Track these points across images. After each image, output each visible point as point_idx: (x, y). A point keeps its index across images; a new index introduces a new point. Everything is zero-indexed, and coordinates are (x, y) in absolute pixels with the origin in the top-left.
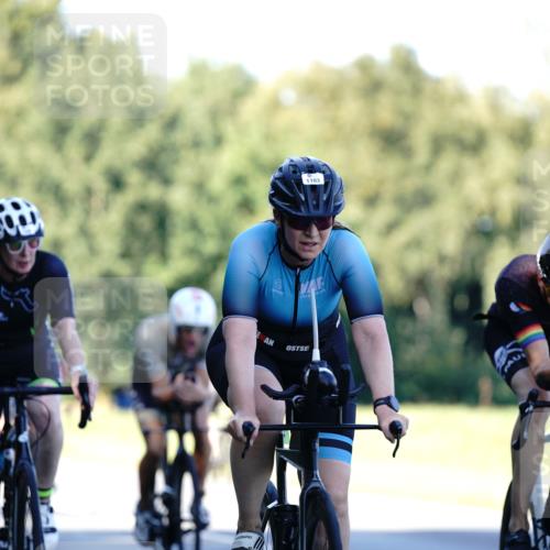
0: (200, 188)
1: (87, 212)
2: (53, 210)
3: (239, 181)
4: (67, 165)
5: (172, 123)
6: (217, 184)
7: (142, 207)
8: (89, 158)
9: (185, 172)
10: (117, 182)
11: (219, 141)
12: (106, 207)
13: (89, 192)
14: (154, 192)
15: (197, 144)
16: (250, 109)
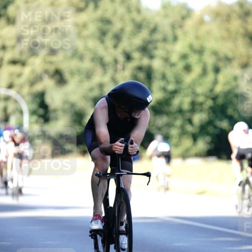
0: (166, 60)
1: (116, 71)
2: (99, 70)
3: (184, 57)
4: (106, 49)
5: (154, 30)
6: (174, 58)
7: (140, 68)
8: (115, 47)
9: (159, 52)
10: (128, 57)
11: (175, 39)
12: (124, 69)
13: (116, 61)
14: (145, 62)
15: (165, 40)
16: (189, 24)
